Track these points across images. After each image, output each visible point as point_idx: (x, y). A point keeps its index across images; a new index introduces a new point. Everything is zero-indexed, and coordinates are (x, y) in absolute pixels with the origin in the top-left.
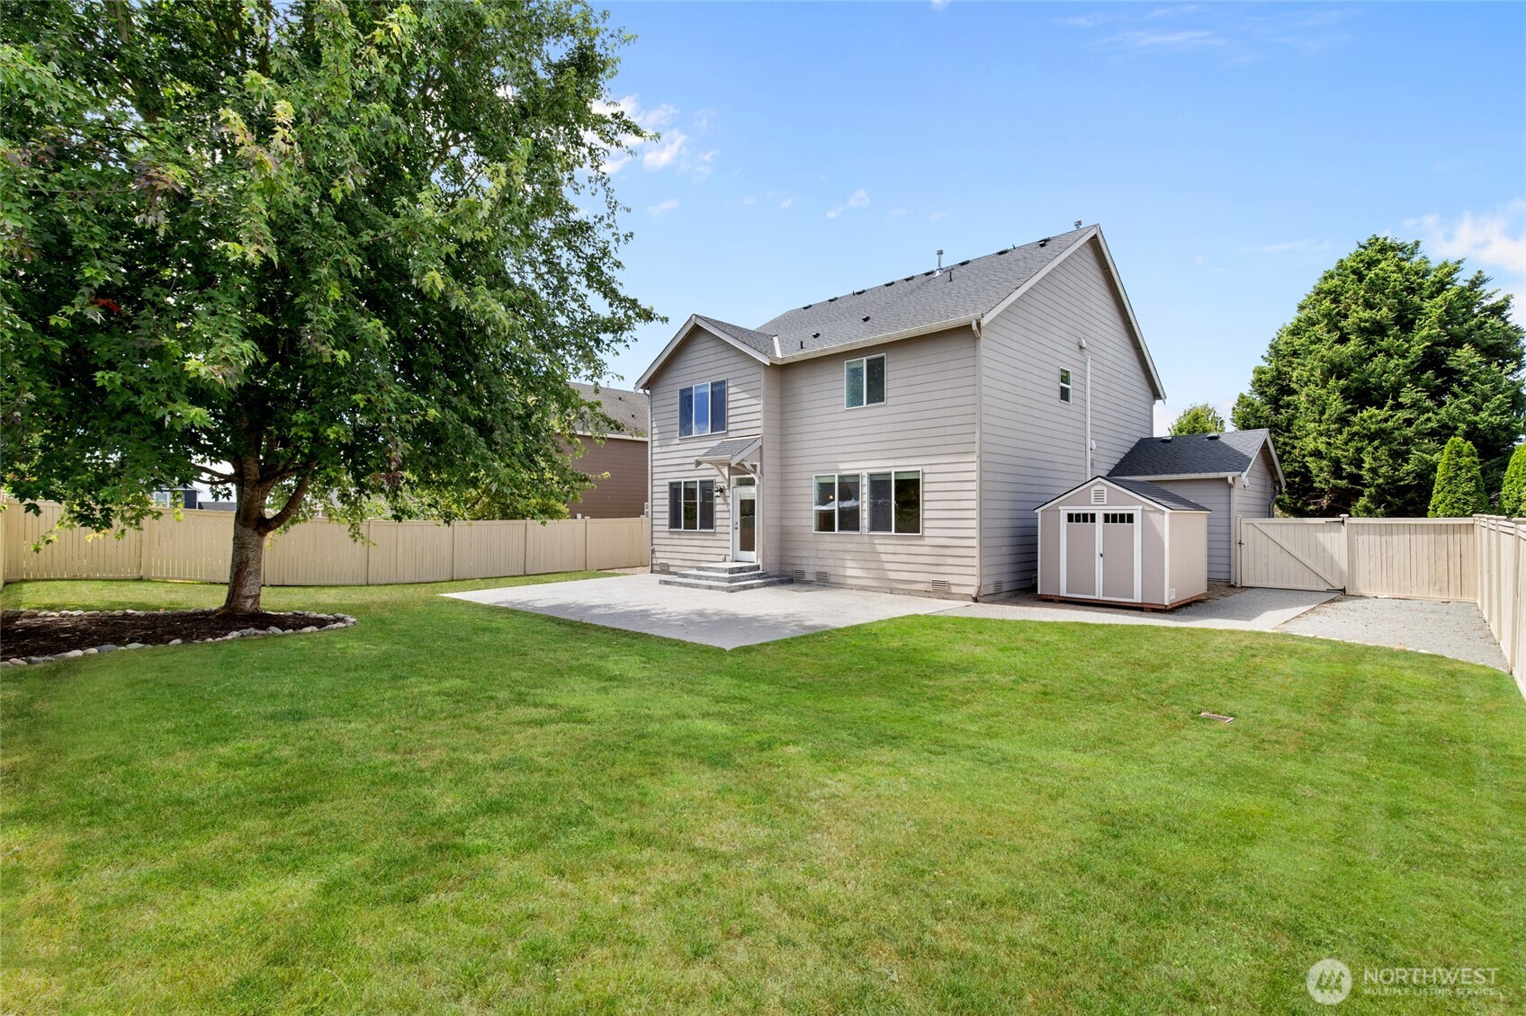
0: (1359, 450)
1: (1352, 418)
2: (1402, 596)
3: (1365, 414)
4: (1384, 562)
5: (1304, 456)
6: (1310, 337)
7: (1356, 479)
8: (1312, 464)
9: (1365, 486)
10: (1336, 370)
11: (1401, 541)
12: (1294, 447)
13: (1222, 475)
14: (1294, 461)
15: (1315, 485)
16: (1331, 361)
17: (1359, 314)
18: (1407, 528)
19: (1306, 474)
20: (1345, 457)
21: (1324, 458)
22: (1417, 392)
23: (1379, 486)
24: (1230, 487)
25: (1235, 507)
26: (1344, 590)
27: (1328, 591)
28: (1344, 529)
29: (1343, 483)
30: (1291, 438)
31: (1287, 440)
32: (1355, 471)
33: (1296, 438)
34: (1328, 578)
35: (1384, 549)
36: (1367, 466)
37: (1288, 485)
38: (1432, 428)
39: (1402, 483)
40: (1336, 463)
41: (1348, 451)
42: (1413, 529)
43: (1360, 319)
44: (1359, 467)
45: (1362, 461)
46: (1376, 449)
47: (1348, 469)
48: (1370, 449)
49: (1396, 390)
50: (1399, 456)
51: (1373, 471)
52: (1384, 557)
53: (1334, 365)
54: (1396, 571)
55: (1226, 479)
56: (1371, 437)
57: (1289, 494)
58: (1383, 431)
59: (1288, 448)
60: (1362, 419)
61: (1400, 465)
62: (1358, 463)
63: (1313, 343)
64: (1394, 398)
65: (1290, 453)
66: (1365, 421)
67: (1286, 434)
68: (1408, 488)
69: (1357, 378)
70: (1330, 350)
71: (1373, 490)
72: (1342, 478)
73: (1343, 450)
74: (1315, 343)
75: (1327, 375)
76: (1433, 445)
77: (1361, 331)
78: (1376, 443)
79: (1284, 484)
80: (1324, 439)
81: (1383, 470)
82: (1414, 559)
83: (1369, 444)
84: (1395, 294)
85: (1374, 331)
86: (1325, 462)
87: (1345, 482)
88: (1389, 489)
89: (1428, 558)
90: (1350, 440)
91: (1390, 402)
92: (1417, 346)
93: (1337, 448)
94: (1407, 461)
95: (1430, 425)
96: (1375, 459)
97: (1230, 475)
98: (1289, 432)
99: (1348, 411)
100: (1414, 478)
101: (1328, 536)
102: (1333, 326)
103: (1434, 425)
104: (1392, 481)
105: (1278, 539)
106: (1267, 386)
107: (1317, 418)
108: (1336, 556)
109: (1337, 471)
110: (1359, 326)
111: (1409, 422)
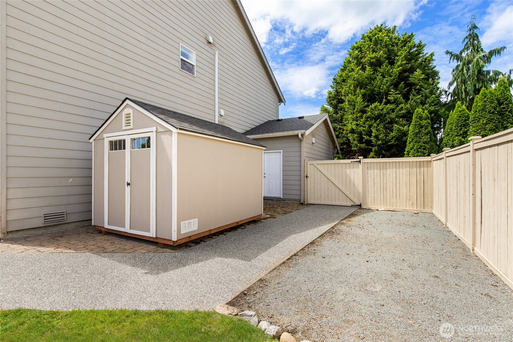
0: (370, 126)
1: (367, 109)
2: (392, 209)
3: (373, 106)
4: (382, 187)
5: (347, 134)
6: (349, 69)
7: (369, 143)
8: (351, 137)
9: (373, 146)
10: (360, 84)
11: (390, 172)
12: (344, 130)
13: (296, 132)
14: (344, 137)
15: (353, 149)
16: (358, 80)
17: (370, 56)
18: (394, 164)
19: (348, 143)
20: (364, 131)
21: (355, 133)
22: (396, 94)
23: (379, 145)
24: (301, 141)
25: (304, 154)
26: (360, 205)
27: (352, 206)
28: (360, 166)
29: (363, 146)
30: (342, 125)
31: (341, 127)
32: (368, 137)
33: (345, 125)
34: (352, 197)
35: (382, 178)
36: (373, 134)
37: (341, 149)
38: (403, 113)
39: (390, 143)
40: (360, 134)
41: (366, 127)
42: (397, 164)
43: (371, 58)
44: (370, 136)
45: (371, 132)
46: (378, 125)
47: (366, 137)
48: (375, 125)
49: (387, 94)
50: (389, 128)
51: (376, 137)
52: (382, 184)
53: (359, 83)
54: (388, 193)
55: (297, 135)
56: (376, 118)
57: (342, 154)
58: (381, 115)
59: (341, 131)
60: (372, 109)
61: (389, 134)
62: (369, 134)
63: (350, 72)
64: (386, 99)
65: (342, 133)
66: (373, 110)
67: (341, 124)
68: (392, 146)
69: (369, 89)
70: (357, 74)
71: (376, 148)
72: (362, 143)
73: (363, 127)
74: (351, 72)
75: (356, 87)
76: (404, 122)
77: (371, 64)
78: (378, 122)
79: (339, 148)
80: (355, 122)
81: (380, 136)
82: (398, 185)
83: (375, 122)
84: (386, 46)
85: (376, 64)
86: (356, 135)
87: (364, 145)
88: (384, 147)
89: (406, 184)
90: (366, 121)
91: (384, 100)
92: (396, 70)
93: (361, 126)
94: (392, 131)
95: (402, 112)
96: (377, 130)
97: (299, 132)
98: (341, 122)
99: (365, 107)
100: (395, 140)
101: (352, 170)
102: (359, 63)
103: (404, 111)
104: (385, 143)
105: (326, 173)
106: (333, 100)
107: (352, 112)
108: (356, 184)
109: (361, 140)
110: (370, 61)
111: (393, 110)
